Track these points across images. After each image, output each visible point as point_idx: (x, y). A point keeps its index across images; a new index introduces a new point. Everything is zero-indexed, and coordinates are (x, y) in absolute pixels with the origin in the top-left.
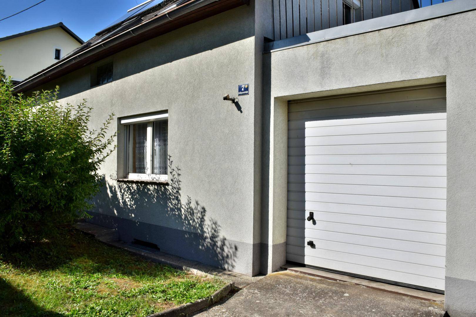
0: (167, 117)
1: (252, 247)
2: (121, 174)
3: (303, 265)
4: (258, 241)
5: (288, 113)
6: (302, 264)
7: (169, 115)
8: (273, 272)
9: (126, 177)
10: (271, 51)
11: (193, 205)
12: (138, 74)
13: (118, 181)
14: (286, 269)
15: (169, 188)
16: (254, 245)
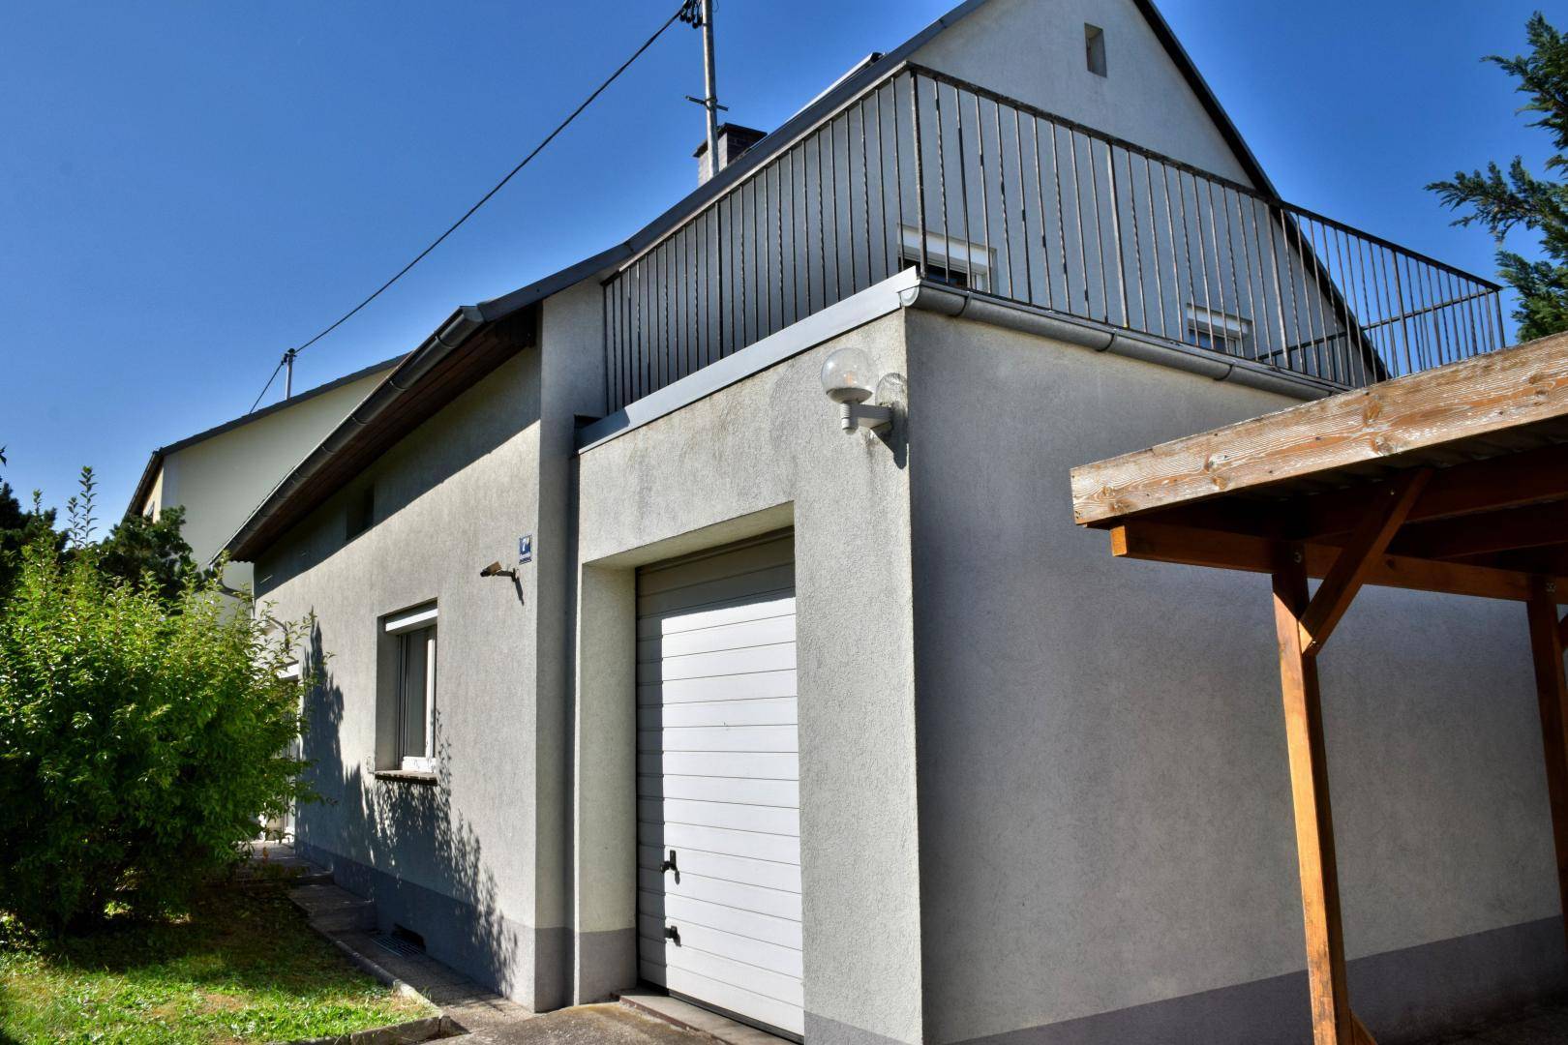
0: (436, 618)
1: (532, 936)
2: (388, 759)
3: (662, 991)
4: (552, 922)
5: (638, 597)
6: (660, 986)
7: (440, 612)
8: (580, 1004)
9: (398, 767)
10: (580, 451)
11: (465, 834)
12: (403, 510)
13: (378, 777)
14: (617, 999)
15: (437, 790)
16: (538, 931)
